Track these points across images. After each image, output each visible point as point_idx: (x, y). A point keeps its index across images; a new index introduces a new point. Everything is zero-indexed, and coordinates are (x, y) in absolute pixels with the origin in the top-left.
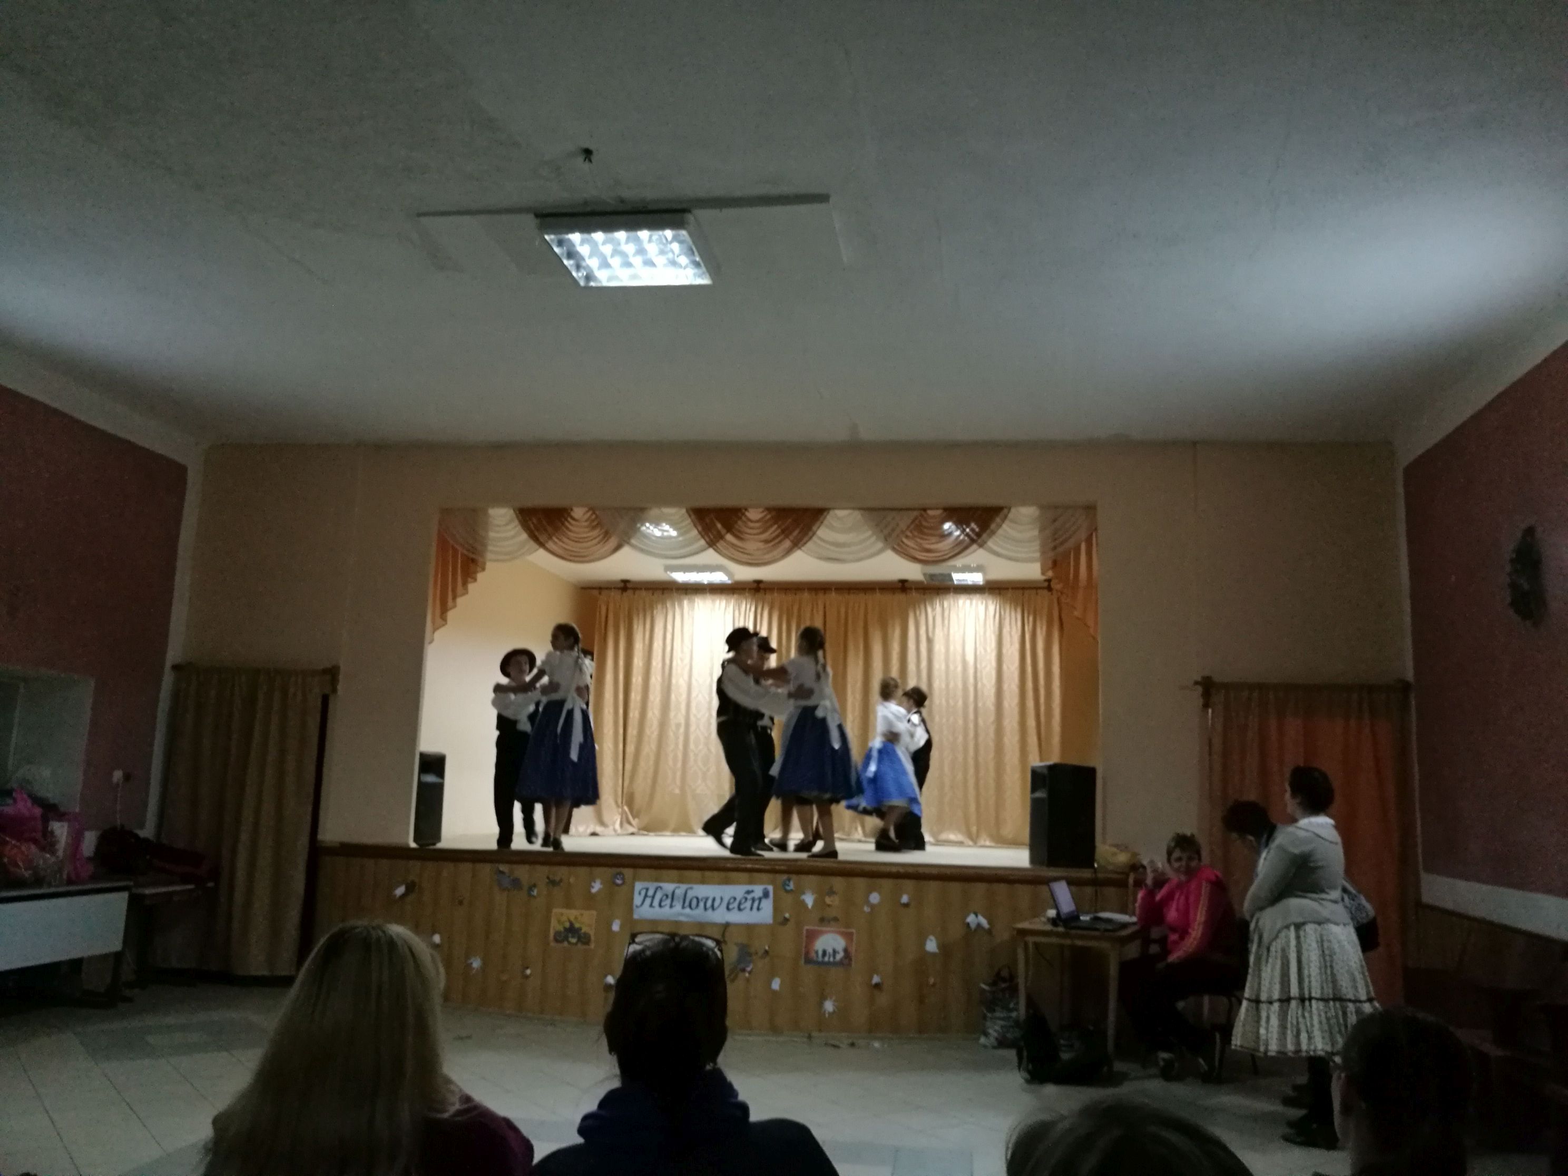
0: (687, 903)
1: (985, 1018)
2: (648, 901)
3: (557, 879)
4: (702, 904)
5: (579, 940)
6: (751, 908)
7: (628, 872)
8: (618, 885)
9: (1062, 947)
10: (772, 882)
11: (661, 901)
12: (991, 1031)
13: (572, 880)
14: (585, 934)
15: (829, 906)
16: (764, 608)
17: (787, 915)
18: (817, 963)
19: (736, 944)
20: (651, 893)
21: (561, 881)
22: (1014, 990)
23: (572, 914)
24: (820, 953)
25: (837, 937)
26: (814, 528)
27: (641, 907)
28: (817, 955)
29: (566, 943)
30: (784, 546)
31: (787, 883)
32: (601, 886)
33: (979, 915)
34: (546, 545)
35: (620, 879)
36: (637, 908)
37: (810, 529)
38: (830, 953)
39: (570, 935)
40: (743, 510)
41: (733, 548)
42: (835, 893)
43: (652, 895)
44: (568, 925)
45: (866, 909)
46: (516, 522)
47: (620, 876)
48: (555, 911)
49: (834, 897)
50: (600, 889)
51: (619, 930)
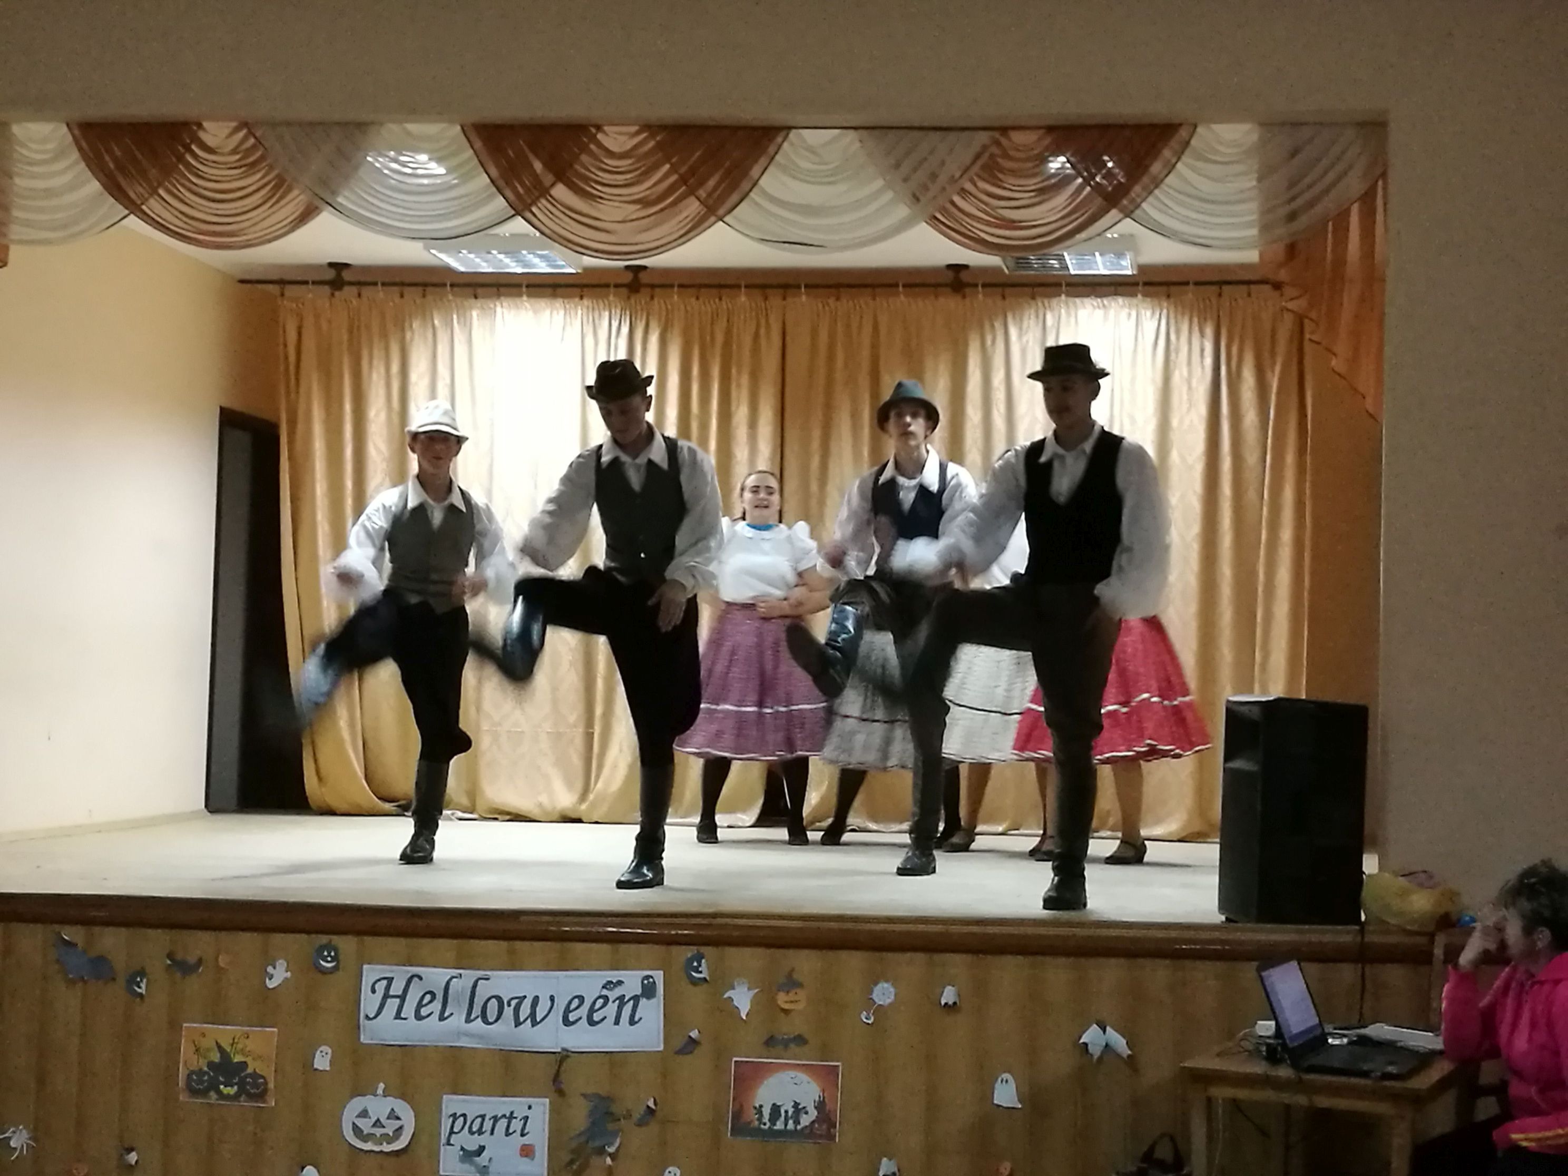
0: (477, 1010)
2: (392, 1004)
3: (192, 959)
4: (508, 1012)
5: (242, 1085)
6: (617, 1022)
7: (347, 944)
8: (324, 972)
9: (1288, 1107)
10: (664, 966)
11: (420, 1005)
13: (223, 961)
14: (255, 1075)
15: (786, 1012)
16: (651, 331)
17: (694, 1034)
18: (758, 1132)
19: (584, 1095)
20: (397, 989)
21: (200, 962)
23: (225, 1033)
24: (766, 1112)
25: (802, 1077)
26: (755, 172)
27: (375, 1017)
28: (760, 1119)
29: (213, 1094)
30: (685, 214)
31: (695, 964)
32: (289, 974)
33: (1108, 1028)
34: (144, 207)
35: (329, 959)
36: (367, 1022)
37: (745, 174)
38: (786, 1112)
39: (221, 1079)
40: (593, 130)
41: (570, 217)
42: (800, 985)
43: (400, 993)
44: (216, 1057)
45: (867, 1018)
46: (75, 155)
47: (329, 953)
48: (187, 1028)
49: (797, 994)
50: (285, 980)
51: (328, 1068)
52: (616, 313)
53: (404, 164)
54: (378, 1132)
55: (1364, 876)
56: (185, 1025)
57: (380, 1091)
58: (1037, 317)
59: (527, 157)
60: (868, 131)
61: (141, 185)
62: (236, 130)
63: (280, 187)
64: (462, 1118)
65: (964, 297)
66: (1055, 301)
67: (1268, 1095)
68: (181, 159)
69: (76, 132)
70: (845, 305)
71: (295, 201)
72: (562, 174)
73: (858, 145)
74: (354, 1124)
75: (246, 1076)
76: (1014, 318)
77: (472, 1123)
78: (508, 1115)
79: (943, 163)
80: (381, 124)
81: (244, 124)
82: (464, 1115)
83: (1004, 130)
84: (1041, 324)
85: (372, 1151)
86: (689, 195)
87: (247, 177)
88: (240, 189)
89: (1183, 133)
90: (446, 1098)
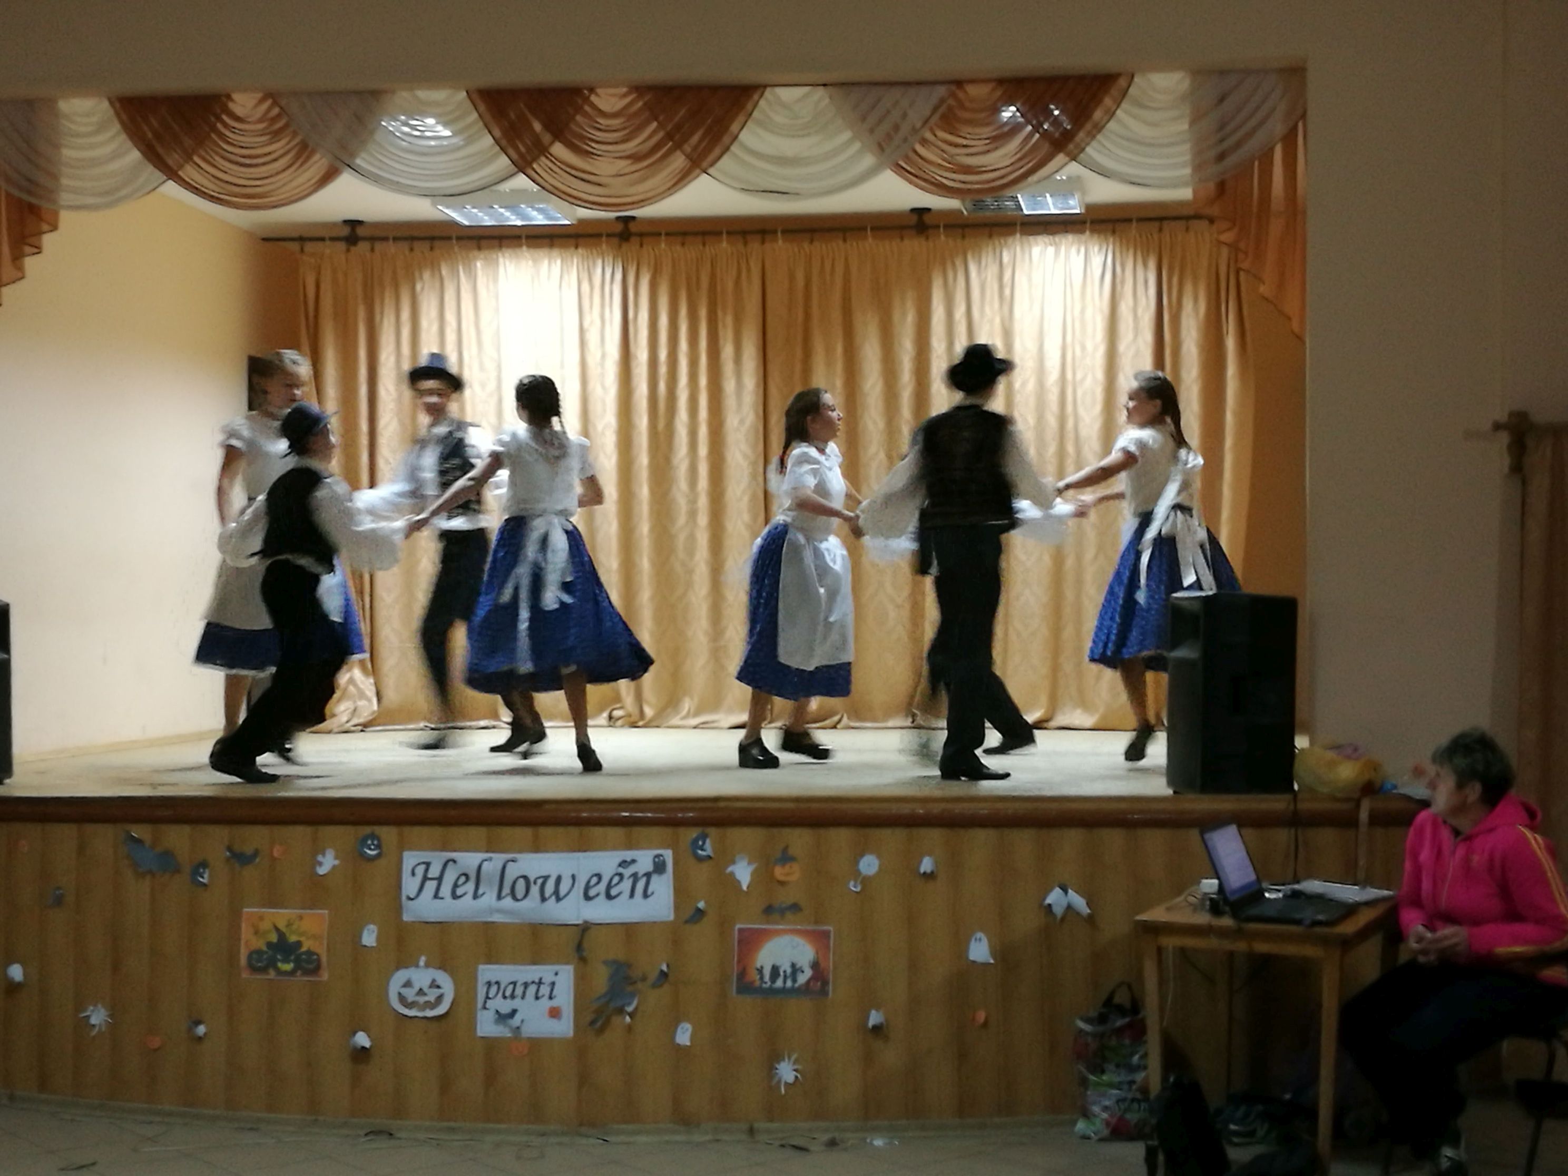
0: (506, 890)
1: (1084, 1082)
2: (431, 886)
3: (248, 850)
4: (535, 890)
5: (298, 961)
6: (632, 895)
7: (388, 834)
8: (369, 859)
9: (1231, 954)
10: (674, 845)
11: (456, 886)
12: (1096, 1109)
13: (277, 852)
14: (310, 953)
15: (782, 883)
16: (642, 275)
17: (701, 905)
18: (761, 991)
19: (605, 963)
20: (434, 872)
21: (256, 853)
22: (1138, 1031)
23: (281, 916)
24: (767, 972)
25: (799, 941)
26: (734, 127)
27: (416, 898)
28: (762, 978)
29: (271, 971)
30: (672, 168)
31: (700, 843)
32: (337, 862)
33: (1070, 891)
34: (180, 173)
35: (372, 847)
36: (411, 902)
37: (726, 129)
38: (785, 972)
39: (279, 957)
40: (587, 93)
41: (567, 173)
42: (792, 859)
43: (437, 875)
44: (274, 938)
45: (855, 887)
46: (116, 127)
47: (372, 842)
48: (248, 912)
49: (791, 867)
50: (334, 867)
51: (374, 945)
52: (609, 260)
53: (414, 128)
54: (422, 1000)
55: (1297, 751)
56: (245, 910)
57: (422, 963)
58: (994, 255)
59: (527, 119)
60: (837, 87)
61: (177, 153)
62: (262, 101)
63: (304, 151)
64: (496, 985)
65: (927, 238)
66: (1010, 240)
67: (1213, 943)
68: (214, 129)
69: (118, 105)
70: (819, 249)
71: (318, 164)
72: (559, 134)
73: (827, 101)
74: (400, 994)
75: (301, 954)
76: (973, 256)
77: (504, 991)
78: (537, 981)
79: (904, 116)
80: (393, 92)
81: (270, 95)
82: (497, 983)
83: (959, 83)
84: (998, 262)
85: (416, 1017)
86: (675, 150)
87: (273, 143)
88: (266, 155)
89: (1122, 82)
90: (481, 967)
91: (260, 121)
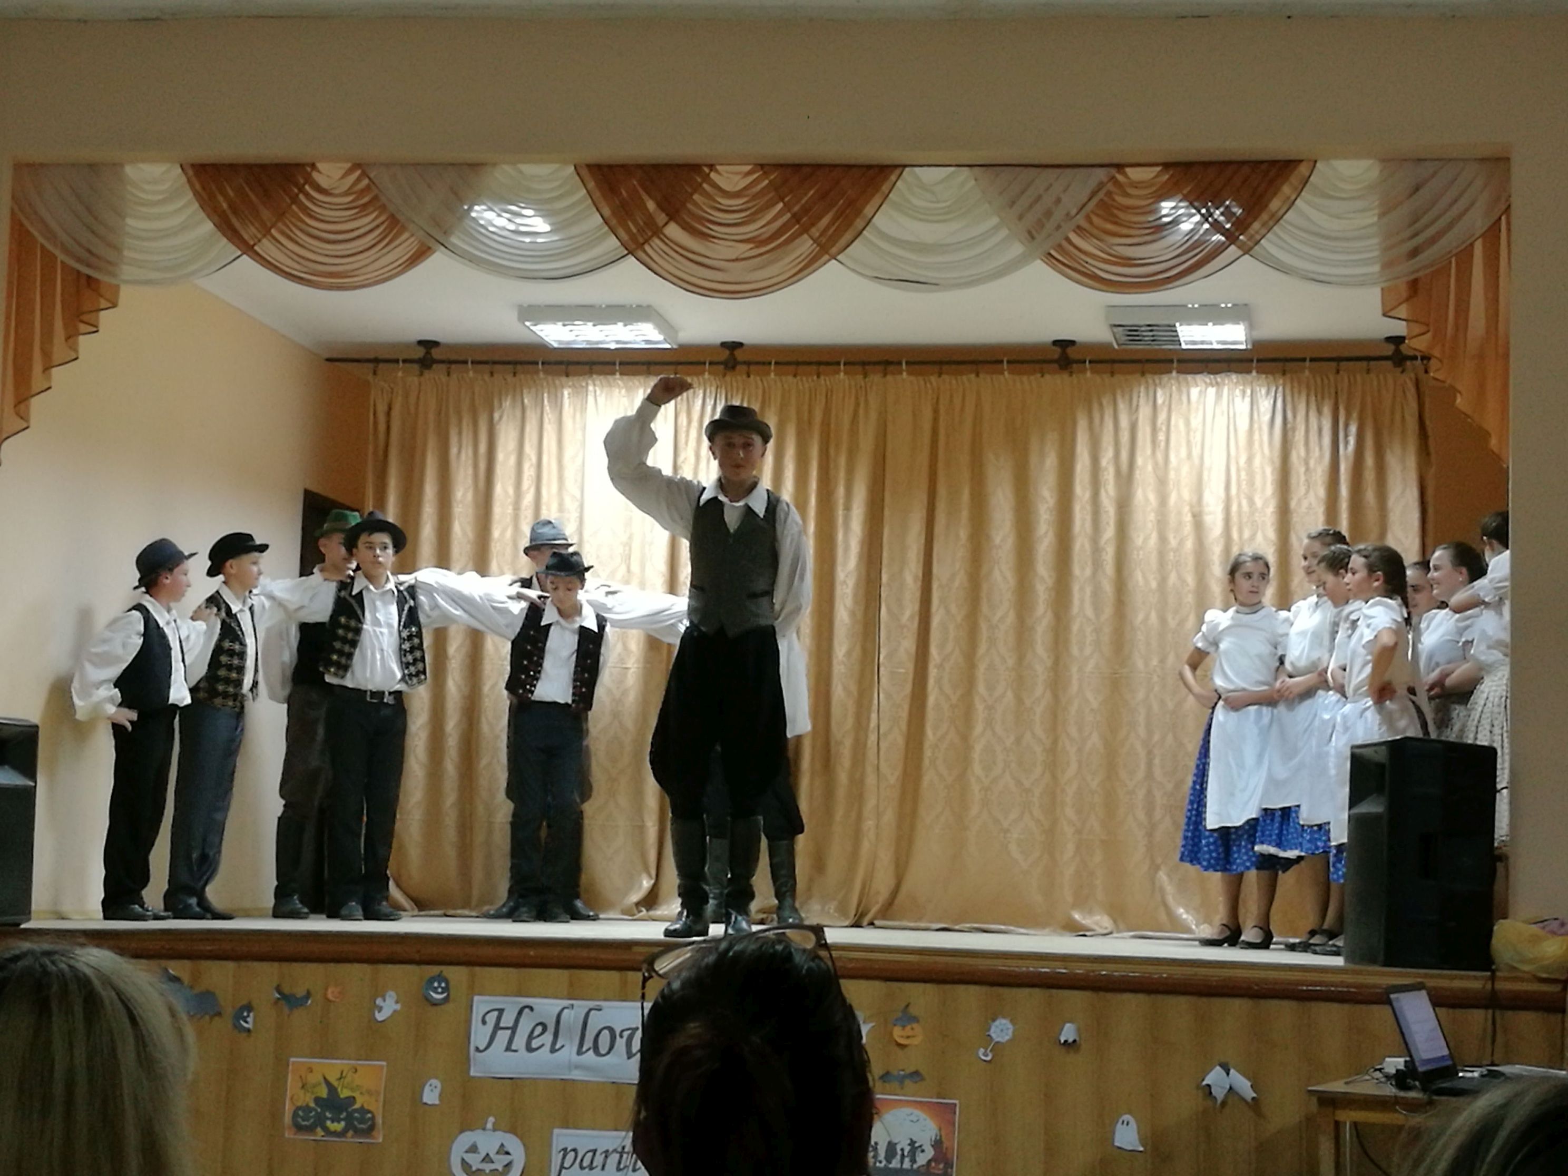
0: (588, 1043)
2: (503, 1036)
3: (300, 992)
4: (621, 1043)
5: (349, 1120)
7: (457, 974)
8: (435, 1004)
11: (531, 1037)
13: (331, 993)
14: (363, 1111)
15: (902, 1047)
20: (507, 1020)
21: (308, 995)
23: (332, 1068)
24: (882, 1150)
25: (920, 1115)
26: (868, 210)
27: (486, 1048)
29: (320, 1132)
30: (798, 253)
32: (398, 1007)
33: (1232, 1070)
34: (256, 248)
35: (440, 990)
36: (479, 1054)
37: (858, 213)
38: (902, 1150)
39: (328, 1115)
40: (706, 170)
41: (681, 255)
42: (915, 1019)
43: (511, 1024)
44: (324, 1093)
45: (987, 1056)
46: (190, 195)
47: (440, 983)
48: (294, 1063)
49: (912, 1029)
50: (395, 1011)
51: (437, 1102)
52: (712, 390)
54: (488, 1169)
56: (292, 1059)
57: (489, 1126)
58: (1147, 395)
59: (640, 198)
60: (984, 168)
61: (253, 224)
62: (349, 172)
63: (392, 229)
64: (573, 1154)
65: (1071, 374)
66: (1165, 378)
68: (295, 200)
69: (191, 172)
70: (948, 383)
71: (406, 245)
72: (673, 216)
73: (973, 182)
74: (463, 1160)
75: (356, 1111)
76: (1123, 396)
77: (582, 1160)
78: (620, 1150)
79: (1058, 201)
80: (494, 165)
81: (357, 166)
82: (575, 1150)
83: (1120, 167)
84: (1151, 403)
86: (801, 234)
87: (360, 217)
88: (352, 230)
89: (1303, 169)
90: (556, 1131)
91: (346, 193)
